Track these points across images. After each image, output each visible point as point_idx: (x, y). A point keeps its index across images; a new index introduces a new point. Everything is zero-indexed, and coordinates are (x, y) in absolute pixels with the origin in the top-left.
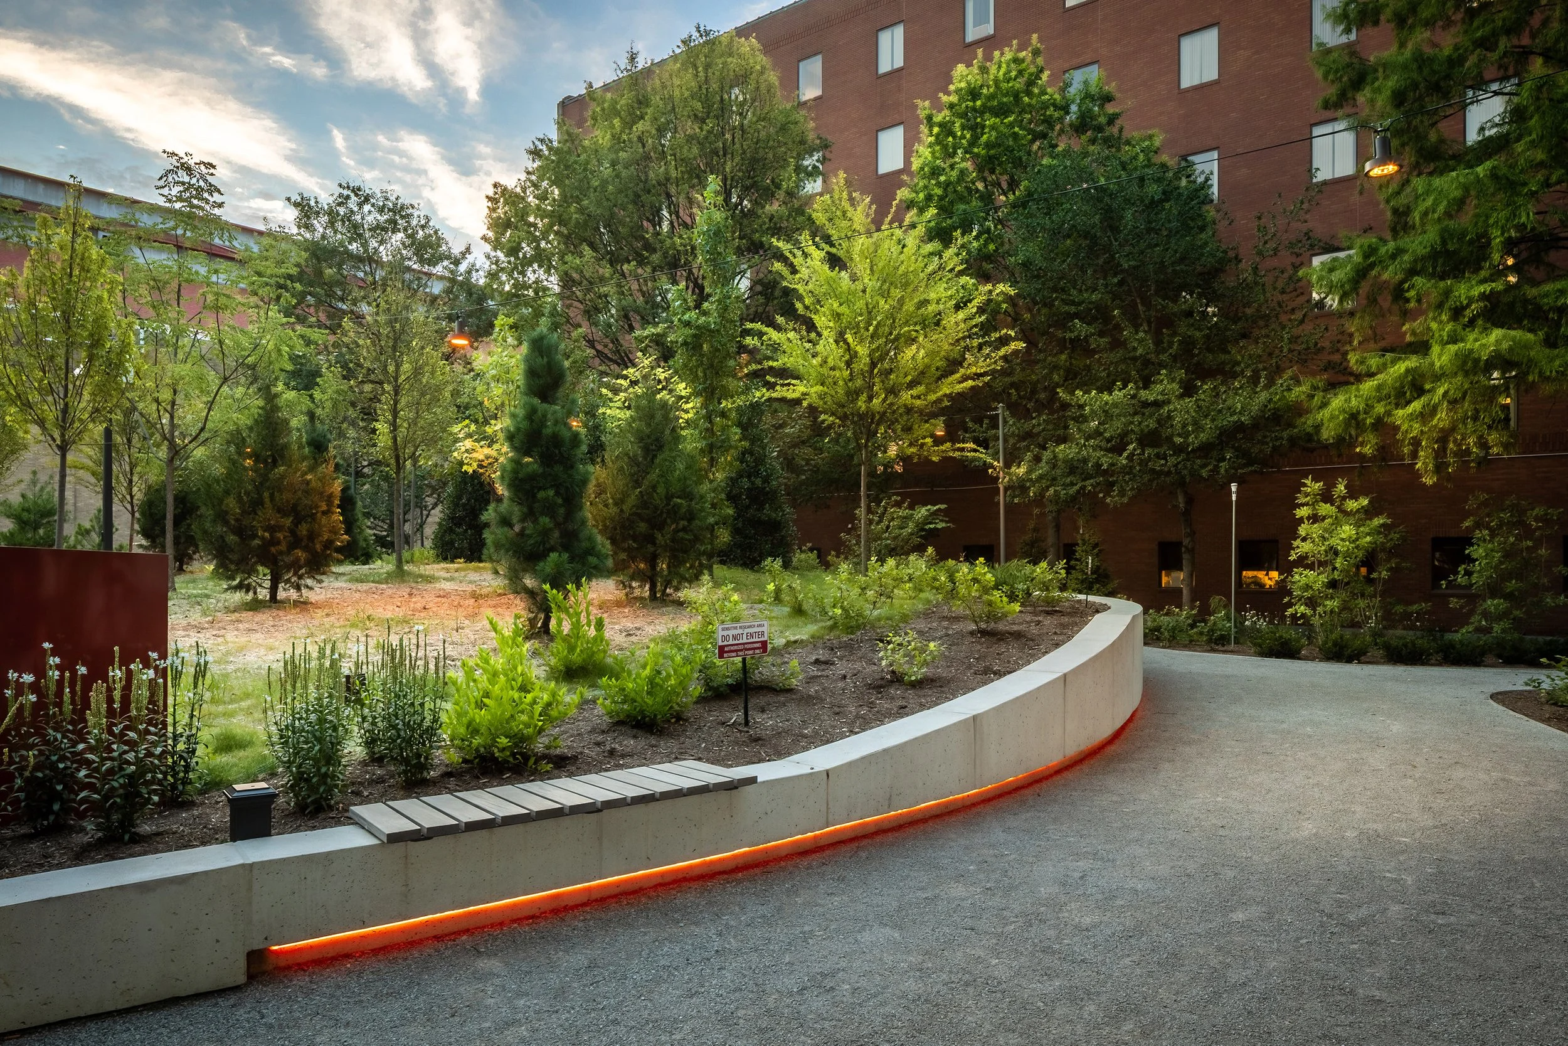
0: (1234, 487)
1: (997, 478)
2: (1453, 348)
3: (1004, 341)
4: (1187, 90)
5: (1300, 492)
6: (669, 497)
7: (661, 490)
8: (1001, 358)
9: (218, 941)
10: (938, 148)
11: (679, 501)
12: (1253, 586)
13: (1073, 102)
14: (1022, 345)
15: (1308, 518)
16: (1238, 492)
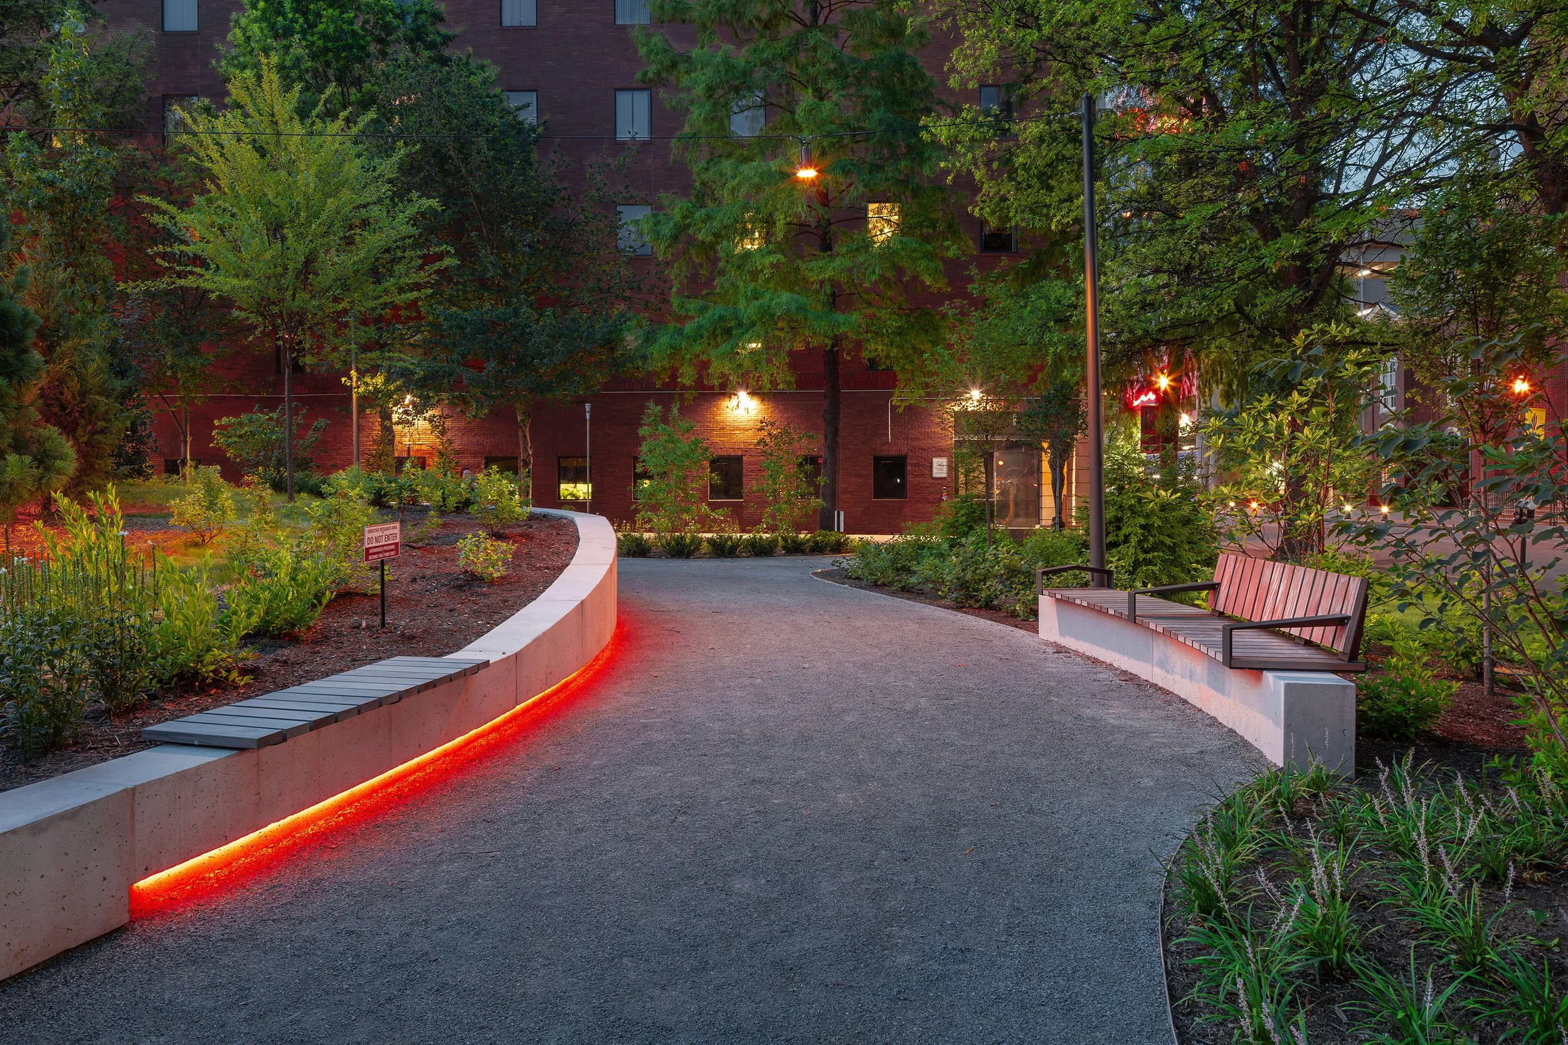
0: (588, 407)
1: (350, 388)
2: (757, 303)
3: (439, 257)
4: (509, 29)
5: (643, 413)
6: (83, 394)
7: (74, 384)
8: (435, 272)
9: (105, 879)
10: (265, 25)
11: (97, 397)
12: (569, 497)
13: (408, 13)
14: (456, 262)
15: (650, 436)
16: (591, 412)
